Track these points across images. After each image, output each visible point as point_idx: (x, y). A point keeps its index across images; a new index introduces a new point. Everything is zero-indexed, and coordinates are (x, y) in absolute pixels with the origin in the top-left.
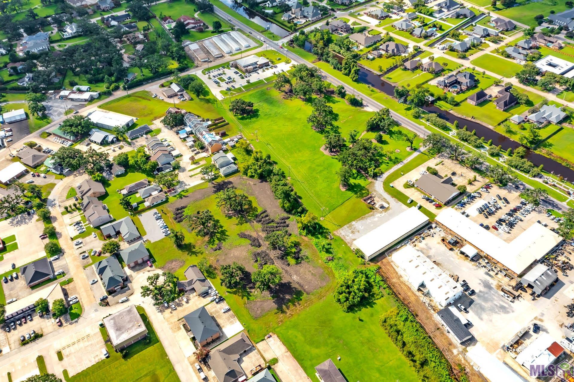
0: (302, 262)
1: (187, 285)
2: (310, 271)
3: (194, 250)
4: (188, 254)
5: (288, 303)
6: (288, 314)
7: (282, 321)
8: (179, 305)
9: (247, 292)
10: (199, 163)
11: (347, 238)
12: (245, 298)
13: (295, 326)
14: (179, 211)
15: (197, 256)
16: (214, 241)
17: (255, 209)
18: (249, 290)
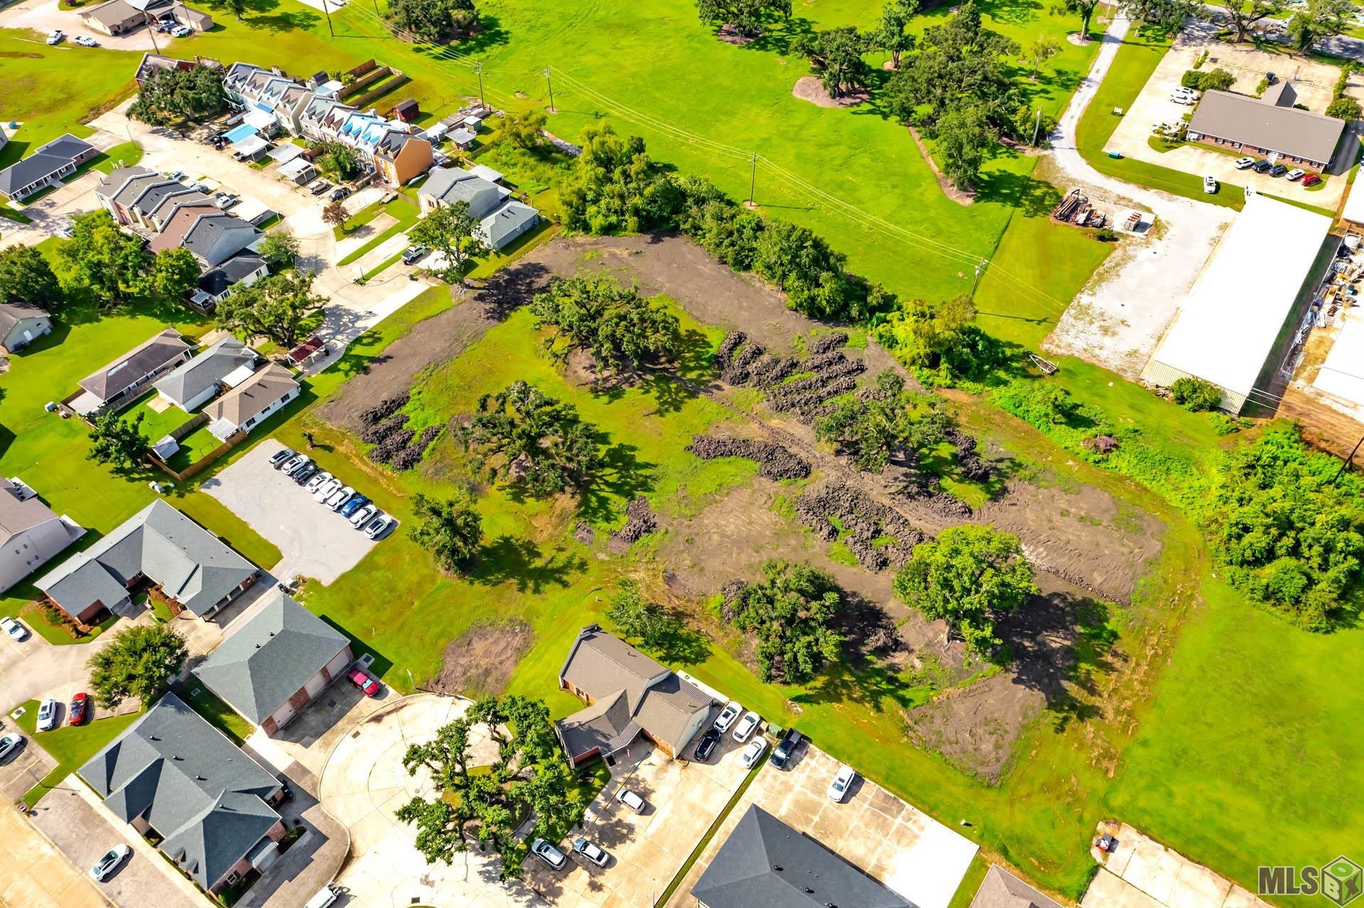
0: (1010, 484)
1: (606, 728)
2: (1064, 513)
3: (538, 563)
4: (522, 588)
5: (1075, 668)
6: (1110, 715)
7: (1108, 755)
8: (615, 834)
9: (879, 672)
10: (369, 230)
11: (1103, 354)
12: (887, 702)
13: (1179, 759)
14: (384, 422)
15: (565, 585)
16: (603, 502)
17: (696, 340)
18: (880, 664)
